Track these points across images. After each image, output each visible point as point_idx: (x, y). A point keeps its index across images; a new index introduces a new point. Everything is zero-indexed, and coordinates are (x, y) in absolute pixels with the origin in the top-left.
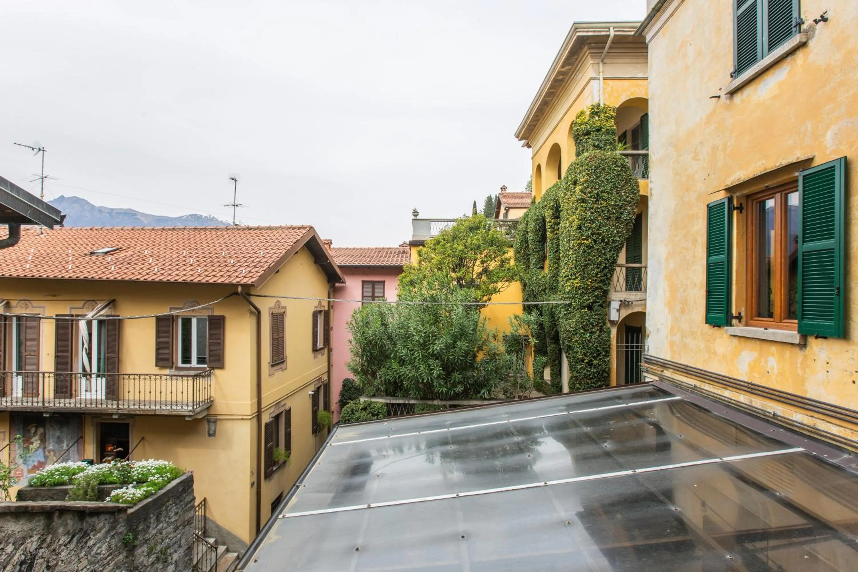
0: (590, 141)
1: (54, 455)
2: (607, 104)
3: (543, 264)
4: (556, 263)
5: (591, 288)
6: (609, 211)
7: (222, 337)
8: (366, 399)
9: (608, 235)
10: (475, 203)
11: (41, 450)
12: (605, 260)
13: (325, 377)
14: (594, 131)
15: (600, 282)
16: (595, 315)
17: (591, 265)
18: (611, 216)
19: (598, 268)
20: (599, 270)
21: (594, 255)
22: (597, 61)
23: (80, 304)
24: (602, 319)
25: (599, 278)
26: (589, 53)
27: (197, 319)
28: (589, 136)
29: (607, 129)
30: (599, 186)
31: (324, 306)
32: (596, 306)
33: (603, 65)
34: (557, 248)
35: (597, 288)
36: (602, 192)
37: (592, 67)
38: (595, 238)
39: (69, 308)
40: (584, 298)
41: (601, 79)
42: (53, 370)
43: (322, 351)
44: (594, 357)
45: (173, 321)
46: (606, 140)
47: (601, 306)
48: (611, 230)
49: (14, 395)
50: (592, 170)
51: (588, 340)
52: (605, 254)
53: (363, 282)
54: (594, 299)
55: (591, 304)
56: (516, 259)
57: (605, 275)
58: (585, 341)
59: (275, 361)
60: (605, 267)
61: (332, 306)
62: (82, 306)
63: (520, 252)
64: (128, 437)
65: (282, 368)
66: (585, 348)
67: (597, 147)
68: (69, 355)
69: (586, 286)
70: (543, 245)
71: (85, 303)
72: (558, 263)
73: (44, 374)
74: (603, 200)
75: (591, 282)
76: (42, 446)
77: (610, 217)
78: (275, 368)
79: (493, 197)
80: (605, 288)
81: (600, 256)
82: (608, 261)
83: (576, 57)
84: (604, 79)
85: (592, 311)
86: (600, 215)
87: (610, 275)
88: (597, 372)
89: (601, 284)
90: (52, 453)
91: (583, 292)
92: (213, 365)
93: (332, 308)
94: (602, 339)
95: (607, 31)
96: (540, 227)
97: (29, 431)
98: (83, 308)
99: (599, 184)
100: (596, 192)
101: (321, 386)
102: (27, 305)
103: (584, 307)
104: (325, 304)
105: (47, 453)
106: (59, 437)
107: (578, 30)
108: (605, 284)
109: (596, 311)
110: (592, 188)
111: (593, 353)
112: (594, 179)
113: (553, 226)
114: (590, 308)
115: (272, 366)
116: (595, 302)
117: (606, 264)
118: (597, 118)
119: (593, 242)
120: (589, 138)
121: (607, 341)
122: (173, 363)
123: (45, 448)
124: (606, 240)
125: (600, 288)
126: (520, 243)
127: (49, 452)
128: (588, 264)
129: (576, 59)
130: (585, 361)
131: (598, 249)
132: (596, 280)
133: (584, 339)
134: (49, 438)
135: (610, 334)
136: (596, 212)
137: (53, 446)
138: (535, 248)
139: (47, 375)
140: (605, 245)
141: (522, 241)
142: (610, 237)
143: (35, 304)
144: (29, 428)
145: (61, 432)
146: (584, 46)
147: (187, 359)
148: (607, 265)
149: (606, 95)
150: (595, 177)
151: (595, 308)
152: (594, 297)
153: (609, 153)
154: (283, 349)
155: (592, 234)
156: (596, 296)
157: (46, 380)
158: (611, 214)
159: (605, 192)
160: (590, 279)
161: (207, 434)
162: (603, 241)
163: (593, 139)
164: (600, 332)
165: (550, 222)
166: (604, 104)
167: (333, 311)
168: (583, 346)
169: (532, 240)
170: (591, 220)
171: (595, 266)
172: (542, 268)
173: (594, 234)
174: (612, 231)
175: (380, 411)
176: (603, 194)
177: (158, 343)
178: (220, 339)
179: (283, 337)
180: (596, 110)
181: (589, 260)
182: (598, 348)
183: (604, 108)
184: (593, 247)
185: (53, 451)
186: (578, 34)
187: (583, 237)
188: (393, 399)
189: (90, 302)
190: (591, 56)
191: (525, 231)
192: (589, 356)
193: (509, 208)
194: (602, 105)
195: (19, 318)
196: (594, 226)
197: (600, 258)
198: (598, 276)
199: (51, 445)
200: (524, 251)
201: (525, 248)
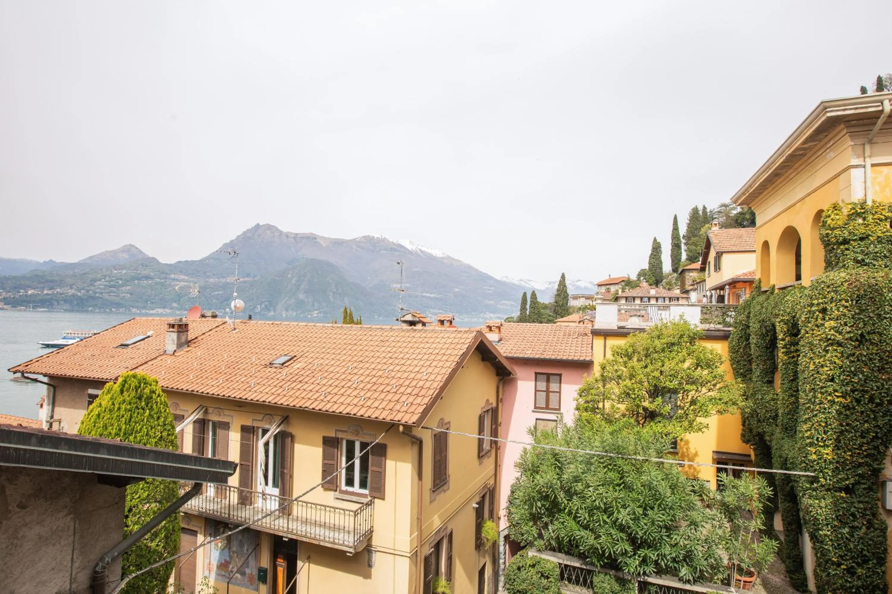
0: (851, 255)
1: (237, 556)
2: (879, 200)
3: (773, 378)
4: (792, 396)
5: (850, 463)
6: (881, 359)
7: (383, 467)
8: (535, 554)
9: (880, 393)
10: (675, 218)
11: (227, 550)
12: (875, 427)
13: (492, 482)
14: (855, 240)
15: (866, 456)
16: (859, 502)
17: (852, 433)
18: (886, 366)
19: (862, 437)
20: (865, 441)
21: (856, 420)
22: (859, 141)
23: (260, 417)
24: (871, 509)
25: (865, 450)
26: (847, 133)
27: (361, 442)
28: (846, 246)
29: (878, 237)
30: (865, 325)
31: (492, 404)
32: (860, 489)
33: (871, 148)
34: (794, 376)
35: (860, 465)
36: (869, 333)
37: (853, 151)
38: (857, 397)
39: (251, 420)
40: (840, 477)
41: (868, 166)
42: (237, 486)
43: (489, 454)
44: (858, 564)
45: (338, 442)
46: (876, 253)
47: (870, 489)
48: (886, 387)
49: (208, 494)
50: (852, 300)
51: (847, 538)
52: (875, 419)
53: (536, 374)
54: (857, 478)
55: (851, 486)
56: (732, 359)
57: (876, 448)
58: (842, 538)
59: (437, 485)
60: (876, 437)
61: (501, 399)
62: (261, 419)
63: (738, 351)
64: (297, 551)
65: (444, 490)
66: (841, 548)
67: (861, 263)
68: (250, 464)
69: (842, 460)
70: (772, 352)
71: (264, 416)
72: (795, 396)
73: (230, 487)
74: (872, 344)
75: (850, 456)
76: (228, 546)
77: (883, 368)
78: (437, 492)
79: (700, 208)
80: (875, 466)
81: (866, 421)
82: (880, 428)
83: (826, 134)
84: (873, 165)
85: (853, 496)
86: (866, 365)
87: (884, 448)
88: (863, 585)
89: (867, 459)
90: (235, 555)
91: (837, 468)
92: (375, 494)
93: (501, 402)
94: (871, 540)
95: (879, 106)
96: (767, 331)
97: (219, 529)
98: (261, 421)
99: (864, 321)
100: (860, 332)
101: (486, 493)
102: (220, 412)
103: (840, 490)
104: (493, 400)
105: (231, 553)
106: (241, 541)
107: (828, 110)
108: (876, 460)
109: (860, 496)
110: (852, 326)
111: (857, 558)
112: (856, 314)
113: (788, 346)
114: (847, 490)
115: (433, 491)
116: (858, 483)
117: (877, 433)
118: (860, 221)
119: (854, 401)
120: (847, 249)
121: (880, 544)
122: (337, 487)
123: (230, 548)
124: (878, 401)
125: (867, 465)
126: (738, 340)
127: (233, 552)
128: (847, 431)
129: (826, 136)
130: (843, 567)
131: (862, 412)
132: (859, 453)
133: (840, 536)
134: (233, 541)
135: (885, 533)
136: (858, 360)
137: (237, 549)
138: (759, 356)
139: (232, 489)
140: (875, 407)
141: (741, 337)
142: (884, 396)
143: (226, 412)
144: (219, 527)
145: (243, 537)
146: (840, 124)
147: (350, 482)
148: (879, 435)
149: (877, 188)
150: (857, 311)
151: (859, 492)
152: (856, 475)
153: (881, 274)
154: (446, 468)
155: (853, 391)
156: (859, 475)
157: (232, 493)
158: (886, 364)
159: (874, 333)
160: (850, 450)
161: (367, 564)
162: (871, 399)
163: (853, 251)
164: (868, 528)
165: (783, 340)
166: (873, 201)
167: (502, 405)
168: (839, 545)
169: (755, 344)
170: (851, 372)
171: (858, 434)
172: (771, 382)
173: (857, 390)
174: (887, 389)
175: (551, 573)
176: (871, 336)
177: (324, 465)
178: (381, 468)
179: (446, 456)
180: (859, 211)
181: (848, 425)
182: (865, 553)
183: (872, 207)
184: (854, 408)
185: (236, 553)
186: (829, 115)
187: (836, 394)
188: (567, 560)
189: (269, 416)
190: (850, 136)
191: (746, 325)
192: (848, 560)
193: (722, 253)
194: (869, 203)
195: (214, 423)
196: (856, 380)
197: (866, 425)
198: (863, 448)
199: (235, 547)
200: (744, 350)
201: (745, 346)
